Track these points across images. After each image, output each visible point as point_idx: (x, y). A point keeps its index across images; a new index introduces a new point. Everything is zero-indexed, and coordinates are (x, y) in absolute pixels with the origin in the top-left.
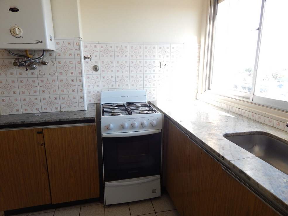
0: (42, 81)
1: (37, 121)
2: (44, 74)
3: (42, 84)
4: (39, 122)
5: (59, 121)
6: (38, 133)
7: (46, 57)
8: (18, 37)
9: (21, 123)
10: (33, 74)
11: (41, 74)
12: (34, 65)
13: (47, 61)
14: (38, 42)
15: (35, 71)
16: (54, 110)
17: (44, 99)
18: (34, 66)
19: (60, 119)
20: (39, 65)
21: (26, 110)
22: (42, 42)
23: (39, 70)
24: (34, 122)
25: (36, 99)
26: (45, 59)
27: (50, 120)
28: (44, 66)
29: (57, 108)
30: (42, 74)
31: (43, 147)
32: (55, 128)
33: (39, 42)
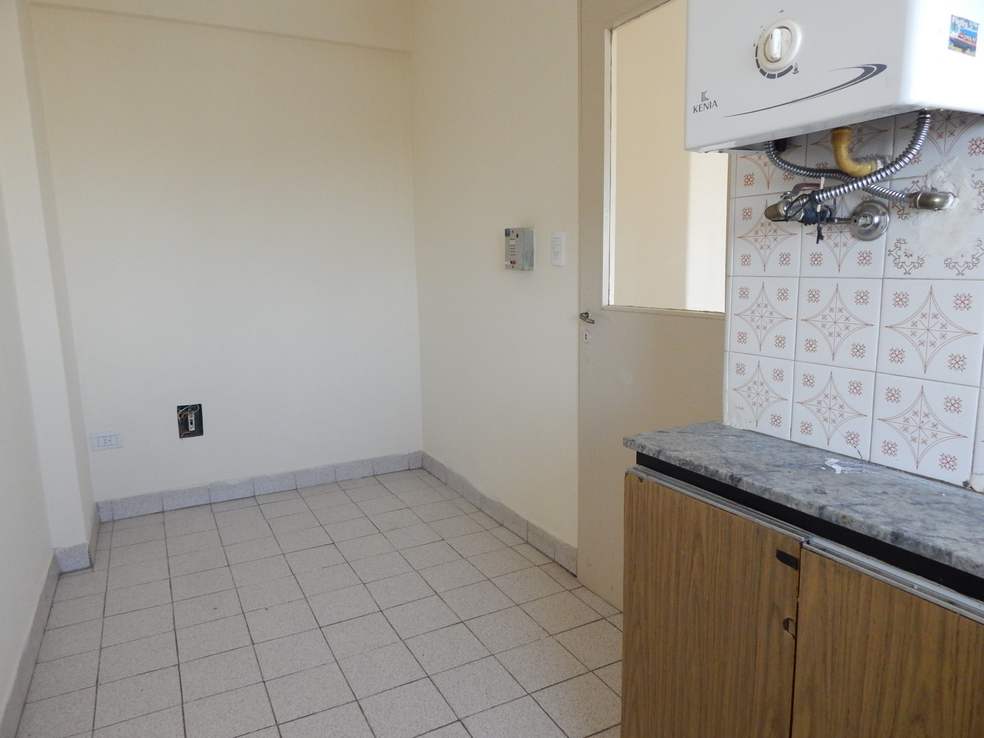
0: (901, 300)
1: (787, 497)
2: (920, 263)
3: (896, 315)
4: (794, 507)
5: (888, 541)
6: (782, 557)
7: (950, 167)
8: (780, 75)
9: (728, 482)
10: (865, 259)
11: (903, 259)
12: (877, 213)
13: (948, 187)
14: (863, 71)
15: (877, 247)
16: (931, 467)
17: (893, 395)
18: (876, 219)
19: (896, 536)
20: (902, 214)
21: (806, 428)
22: (881, 68)
23: (899, 241)
24: (773, 499)
25: (856, 388)
26: (941, 174)
27: (844, 517)
28: (927, 218)
29: (948, 462)
30: (908, 261)
31: (788, 635)
32: (860, 574)
33: (869, 72)
